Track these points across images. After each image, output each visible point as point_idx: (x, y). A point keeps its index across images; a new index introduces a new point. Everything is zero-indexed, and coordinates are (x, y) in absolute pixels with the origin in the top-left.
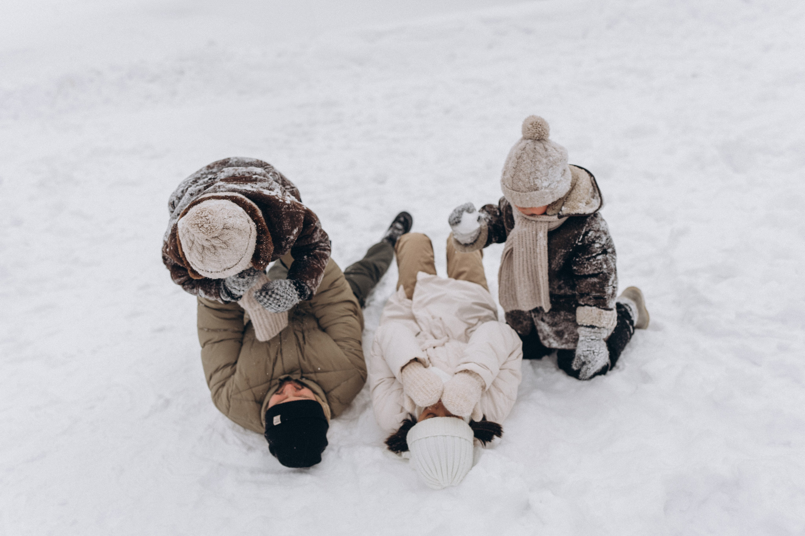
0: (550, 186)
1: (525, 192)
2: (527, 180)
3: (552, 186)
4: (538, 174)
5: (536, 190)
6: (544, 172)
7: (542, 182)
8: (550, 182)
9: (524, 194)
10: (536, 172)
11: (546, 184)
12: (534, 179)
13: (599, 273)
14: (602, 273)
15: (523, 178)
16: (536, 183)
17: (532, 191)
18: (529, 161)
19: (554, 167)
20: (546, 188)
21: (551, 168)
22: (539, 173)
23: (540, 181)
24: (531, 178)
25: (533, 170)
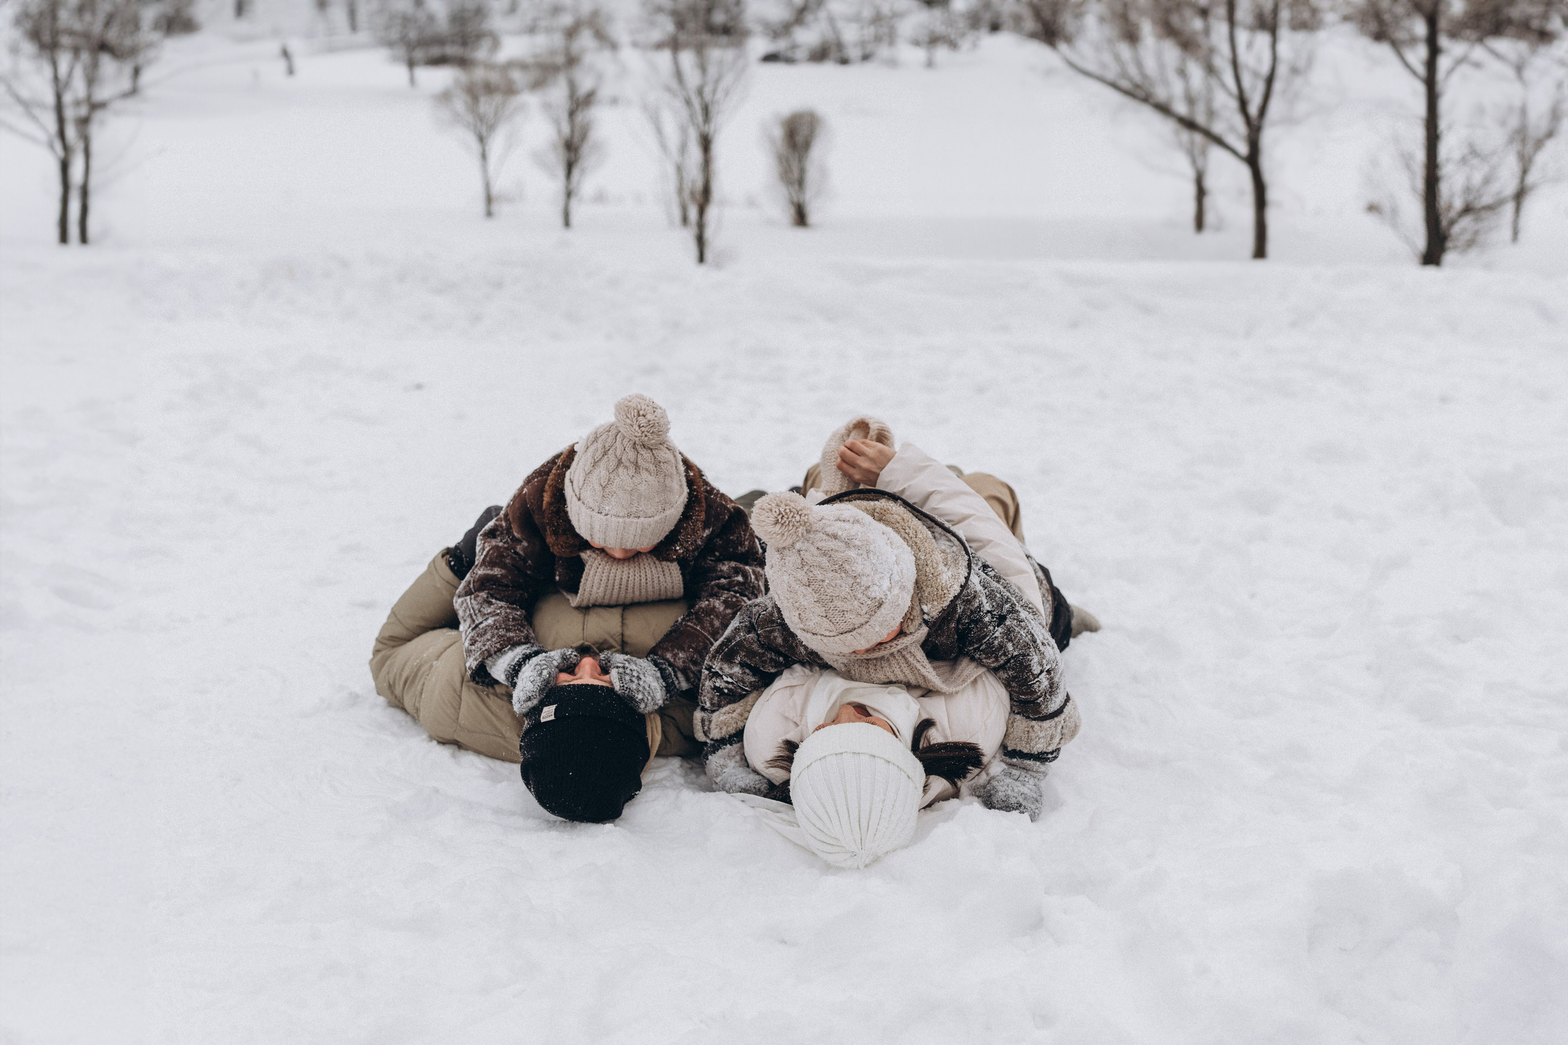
0: (892, 581)
1: (867, 622)
2: (856, 603)
3: (896, 578)
4: (864, 581)
5: (880, 605)
6: (868, 570)
7: (880, 587)
8: (888, 575)
9: (867, 626)
10: (858, 580)
11: (886, 584)
12: (865, 593)
13: (1008, 661)
14: (1012, 657)
15: (846, 606)
16: (873, 595)
17: (875, 612)
18: (830, 574)
19: (872, 548)
20: (890, 589)
21: (871, 555)
22: (864, 578)
23: (876, 588)
24: (860, 596)
25: (851, 581)
